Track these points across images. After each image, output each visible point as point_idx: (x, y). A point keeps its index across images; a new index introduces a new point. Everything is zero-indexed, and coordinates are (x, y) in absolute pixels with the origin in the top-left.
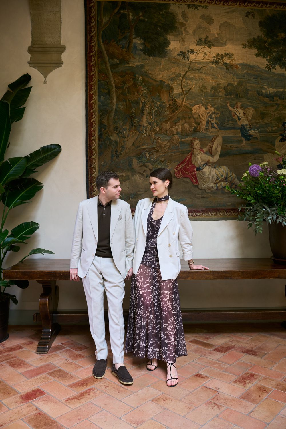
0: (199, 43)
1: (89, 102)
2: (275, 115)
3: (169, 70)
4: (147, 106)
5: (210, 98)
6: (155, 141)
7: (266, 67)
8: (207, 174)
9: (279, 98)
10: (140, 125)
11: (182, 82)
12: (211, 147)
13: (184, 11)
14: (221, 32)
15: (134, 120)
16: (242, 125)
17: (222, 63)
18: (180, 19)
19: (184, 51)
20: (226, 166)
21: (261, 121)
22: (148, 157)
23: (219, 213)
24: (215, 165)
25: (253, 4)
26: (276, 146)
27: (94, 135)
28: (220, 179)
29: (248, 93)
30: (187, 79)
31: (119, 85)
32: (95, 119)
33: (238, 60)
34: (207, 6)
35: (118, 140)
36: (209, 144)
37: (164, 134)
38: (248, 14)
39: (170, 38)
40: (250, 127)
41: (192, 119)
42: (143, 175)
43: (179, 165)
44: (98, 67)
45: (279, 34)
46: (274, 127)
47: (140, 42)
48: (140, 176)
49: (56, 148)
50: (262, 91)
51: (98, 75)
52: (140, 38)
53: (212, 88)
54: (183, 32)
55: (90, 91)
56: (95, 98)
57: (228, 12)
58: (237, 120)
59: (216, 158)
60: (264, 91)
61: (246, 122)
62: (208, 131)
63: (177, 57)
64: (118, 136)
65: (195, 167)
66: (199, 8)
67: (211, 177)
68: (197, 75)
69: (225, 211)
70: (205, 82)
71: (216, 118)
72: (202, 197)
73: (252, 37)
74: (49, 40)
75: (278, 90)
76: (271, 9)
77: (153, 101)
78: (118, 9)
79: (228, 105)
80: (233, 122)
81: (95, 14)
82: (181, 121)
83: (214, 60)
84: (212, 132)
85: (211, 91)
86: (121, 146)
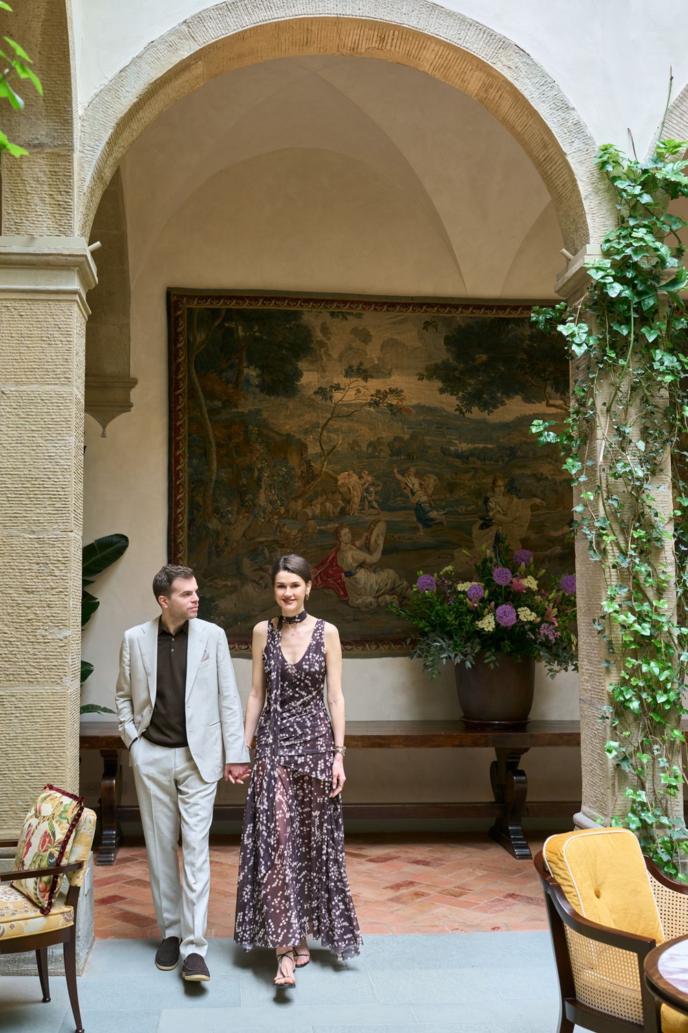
0: (349, 373)
1: (173, 468)
2: (471, 486)
3: (301, 417)
4: (266, 475)
5: (365, 460)
6: (279, 529)
7: (456, 410)
8: (363, 582)
9: (478, 459)
10: (255, 505)
11: (321, 435)
12: (368, 539)
13: (325, 323)
14: (384, 355)
15: (245, 497)
16: (417, 503)
17: (385, 405)
18: (319, 335)
19: (324, 386)
20: (393, 569)
21: (448, 496)
22: (267, 556)
23: (382, 645)
24: (374, 568)
25: (436, 309)
26: (473, 535)
27: (182, 521)
28: (383, 591)
29: (427, 452)
30: (329, 432)
31: (222, 442)
32: (182, 495)
33: (410, 401)
34: (362, 314)
35: (220, 527)
36: (365, 534)
37: (294, 518)
38: (427, 325)
39: (302, 367)
40: (431, 506)
41: (338, 494)
42: (259, 584)
43: (317, 568)
44: (189, 413)
45: (477, 356)
46: (469, 505)
47: (254, 374)
48: (255, 585)
49: (119, 542)
50: (449, 449)
51: (189, 426)
52: (256, 367)
53: (369, 445)
54: (323, 357)
55: (176, 451)
56: (183, 464)
57: (394, 323)
58: (410, 495)
59: (377, 556)
60: (453, 448)
61: (425, 498)
62: (363, 513)
63: (313, 396)
64: (220, 521)
65: (342, 571)
66: (348, 317)
67: (368, 587)
68: (345, 425)
69: (393, 642)
70: (358, 436)
71: (376, 493)
72: (354, 620)
73: (433, 362)
74: (110, 368)
75: (476, 445)
76: (464, 315)
77: (275, 466)
78: (220, 320)
79: (395, 471)
80: (404, 499)
81: (184, 329)
82: (319, 498)
83: (372, 400)
84: (370, 515)
85: (368, 448)
86: (224, 537)
